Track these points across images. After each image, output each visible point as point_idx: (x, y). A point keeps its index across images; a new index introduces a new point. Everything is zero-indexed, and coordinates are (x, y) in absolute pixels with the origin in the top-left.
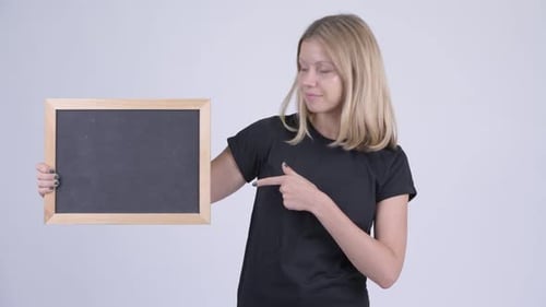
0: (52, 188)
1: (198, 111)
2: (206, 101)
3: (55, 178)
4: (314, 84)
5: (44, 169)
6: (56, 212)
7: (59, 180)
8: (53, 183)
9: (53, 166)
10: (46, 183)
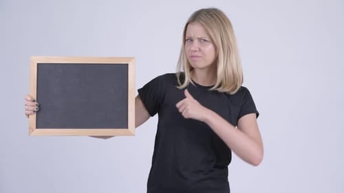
0: (34, 112)
1: (127, 65)
2: (132, 58)
3: (37, 105)
4: (197, 50)
5: (29, 99)
6: (37, 128)
7: (39, 106)
8: (35, 108)
9: (35, 97)
10: (31, 108)
